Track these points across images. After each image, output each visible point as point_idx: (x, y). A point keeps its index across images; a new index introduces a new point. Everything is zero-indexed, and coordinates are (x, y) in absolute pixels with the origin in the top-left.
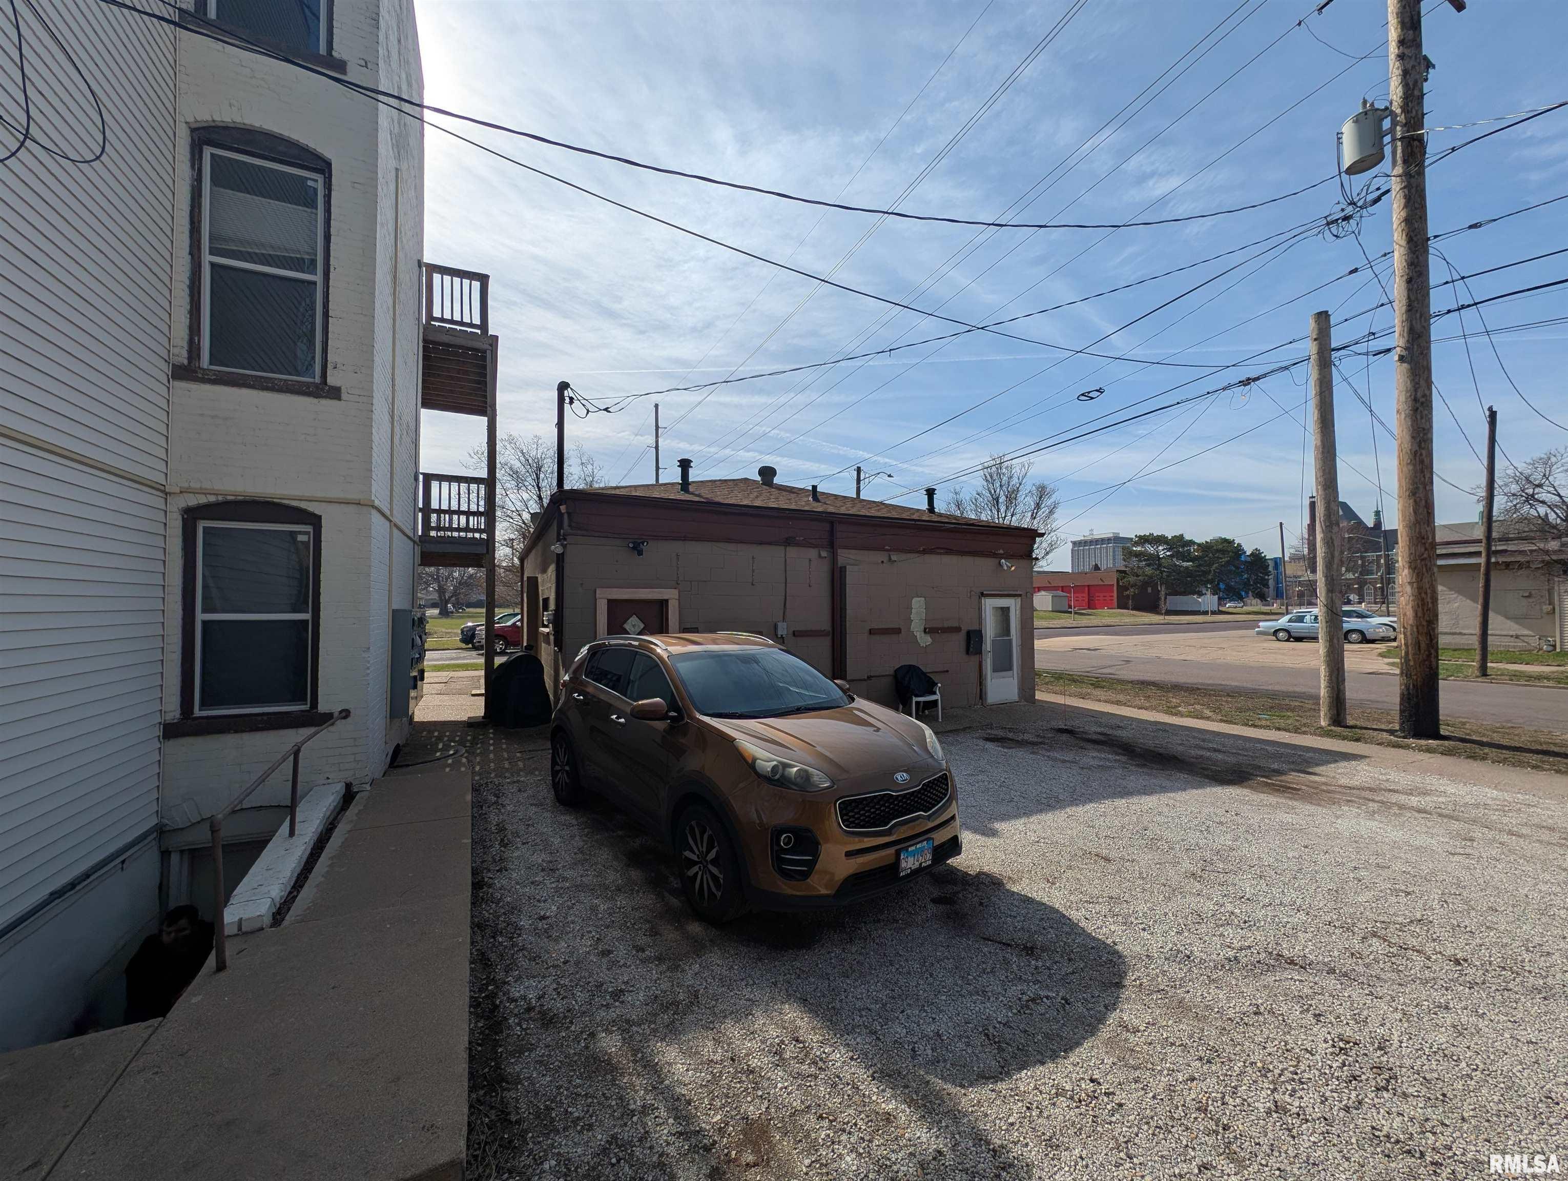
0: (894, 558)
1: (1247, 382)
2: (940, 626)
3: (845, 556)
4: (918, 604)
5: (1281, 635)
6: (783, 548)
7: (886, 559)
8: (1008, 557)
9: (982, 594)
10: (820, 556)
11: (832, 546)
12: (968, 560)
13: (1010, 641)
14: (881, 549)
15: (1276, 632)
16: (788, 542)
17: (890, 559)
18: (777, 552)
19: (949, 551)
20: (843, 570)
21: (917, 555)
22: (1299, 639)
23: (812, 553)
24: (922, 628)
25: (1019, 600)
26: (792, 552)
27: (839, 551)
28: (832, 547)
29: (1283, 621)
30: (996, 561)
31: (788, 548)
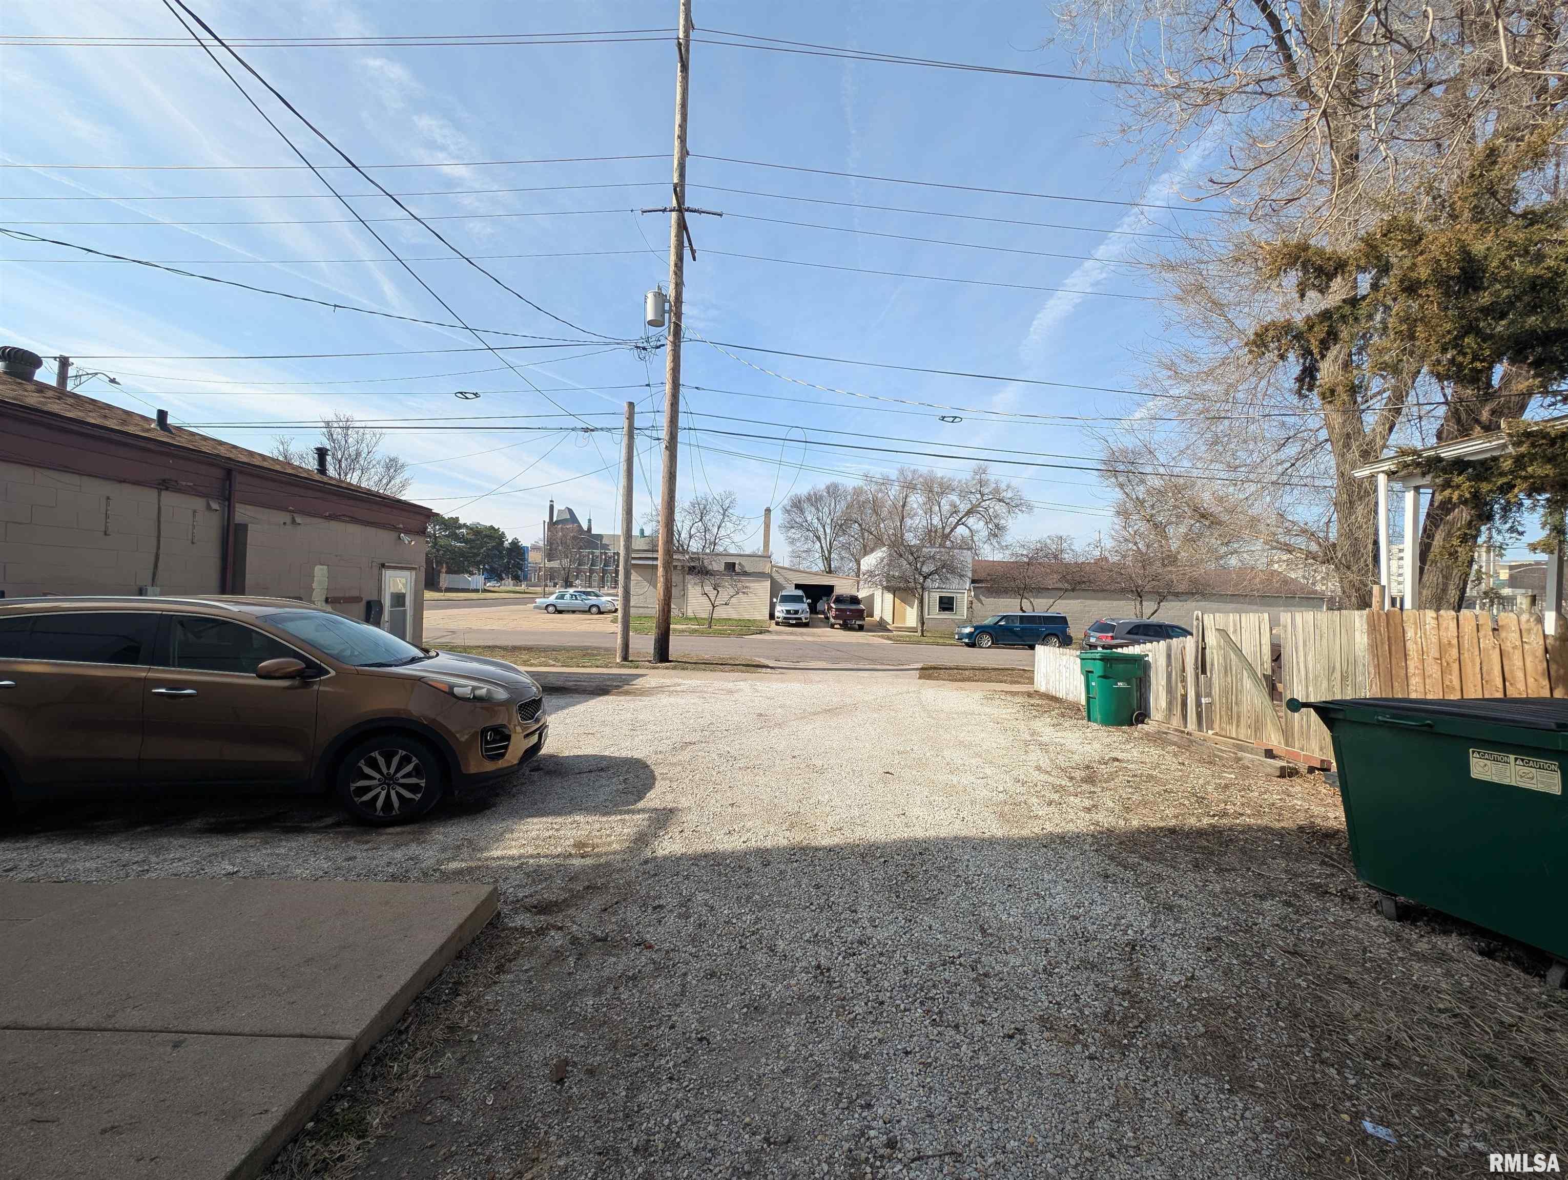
0: (298, 520)
1: (586, 430)
2: (341, 595)
3: (243, 513)
4: (320, 572)
5: (551, 609)
6: (154, 493)
7: (288, 521)
8: (408, 532)
9: (383, 566)
10: (209, 507)
11: (227, 499)
12: (371, 532)
13: (405, 612)
14: (283, 509)
15: (547, 606)
16: (164, 485)
17: (294, 521)
18: (149, 496)
19: (355, 520)
20: (242, 529)
21: (320, 520)
22: (560, 612)
23: (199, 503)
24: (324, 597)
25: (414, 573)
26: (169, 499)
27: (237, 505)
28: (229, 500)
29: (552, 599)
30: (394, 535)
31: (163, 493)
